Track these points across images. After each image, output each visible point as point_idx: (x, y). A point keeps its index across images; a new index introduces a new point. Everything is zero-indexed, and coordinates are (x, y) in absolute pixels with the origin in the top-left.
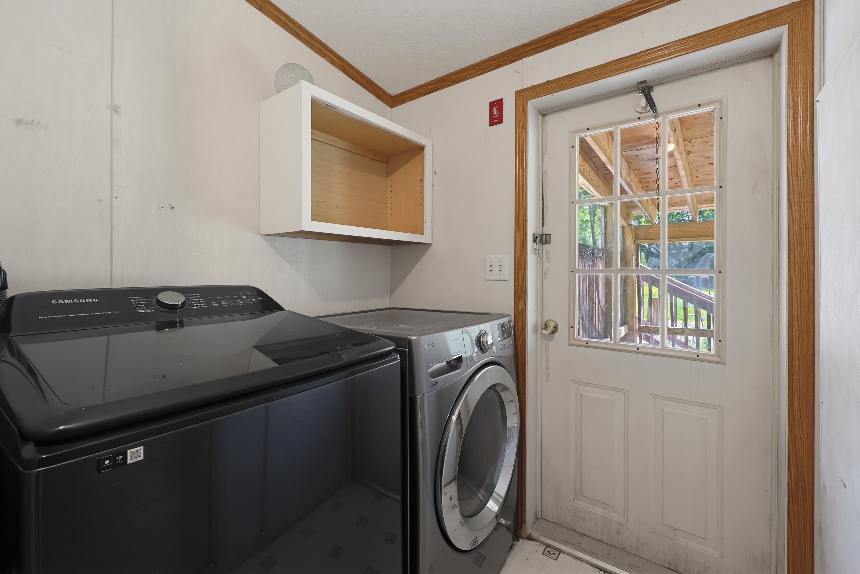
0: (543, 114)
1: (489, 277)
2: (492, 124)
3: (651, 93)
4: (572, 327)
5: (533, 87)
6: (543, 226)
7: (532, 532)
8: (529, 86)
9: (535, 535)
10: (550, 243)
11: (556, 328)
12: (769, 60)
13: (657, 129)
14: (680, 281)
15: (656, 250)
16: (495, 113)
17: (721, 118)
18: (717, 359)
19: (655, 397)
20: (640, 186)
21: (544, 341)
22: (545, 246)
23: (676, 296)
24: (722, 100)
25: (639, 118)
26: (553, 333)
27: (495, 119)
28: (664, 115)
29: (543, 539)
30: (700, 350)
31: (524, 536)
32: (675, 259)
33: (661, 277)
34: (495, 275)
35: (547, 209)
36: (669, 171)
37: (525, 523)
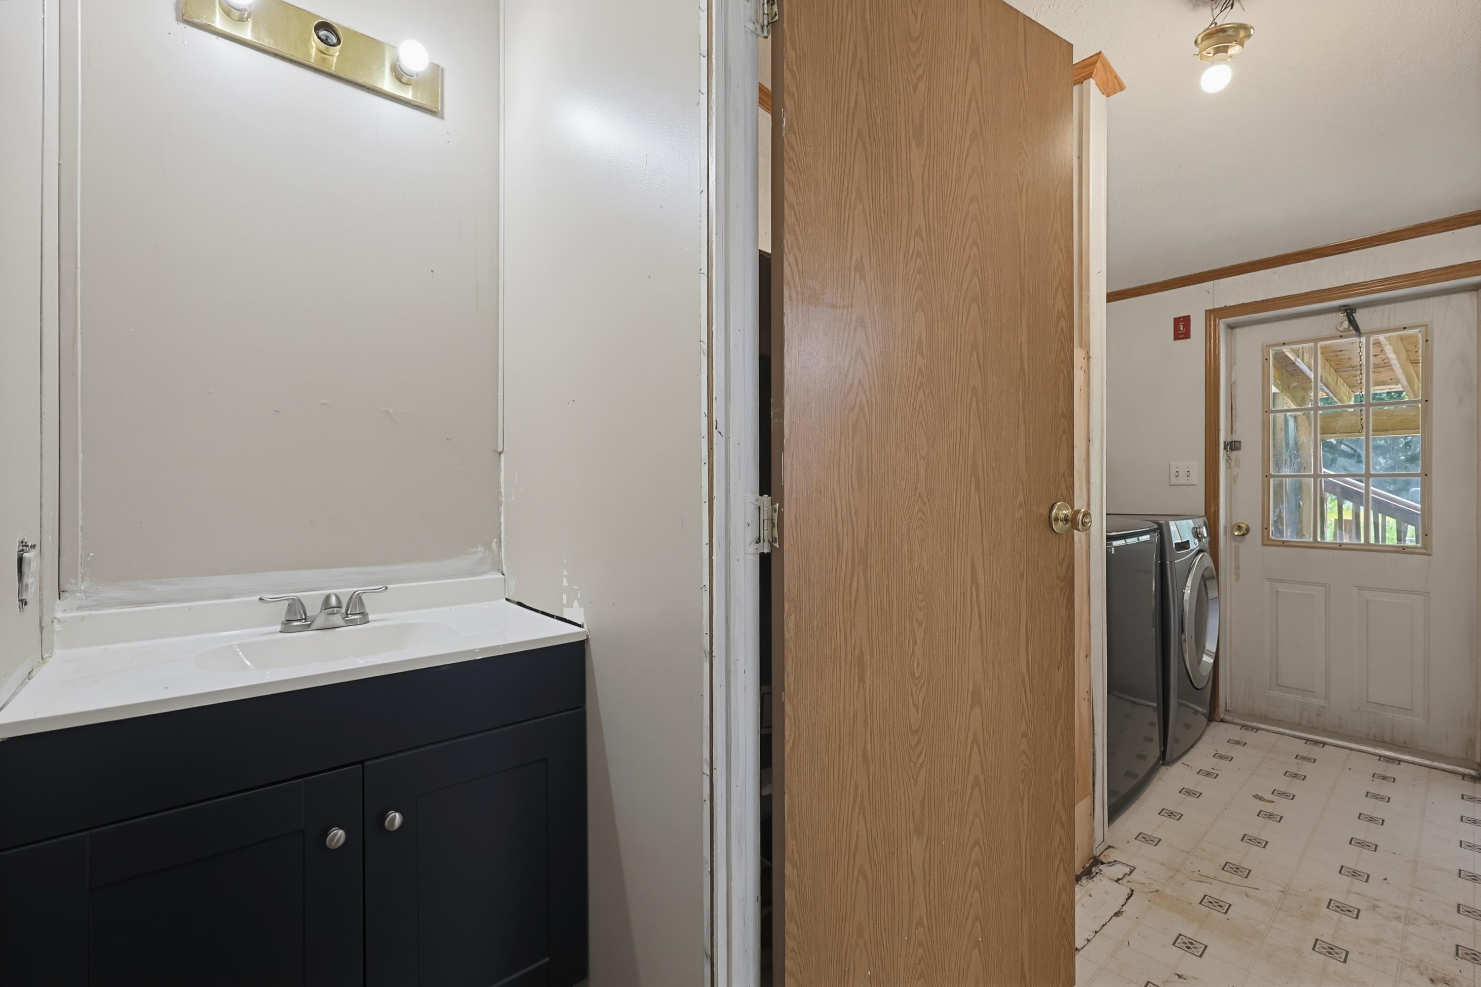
0: (1231, 327)
1: (1174, 481)
2: (1177, 337)
3: (1354, 315)
4: (1266, 528)
5: (1226, 308)
6: (1232, 433)
7: (1226, 717)
8: (1221, 306)
9: (1227, 718)
10: (1239, 449)
11: (1248, 530)
12: (1475, 293)
13: (1360, 347)
14: (1390, 492)
15: (1352, 448)
16: (1182, 329)
17: (1427, 341)
18: (1424, 551)
19: (1360, 588)
20: (1328, 365)
21: (1234, 543)
22: (1235, 453)
23: (1384, 516)
24: (1427, 324)
25: (1341, 336)
26: (1243, 535)
27: (1181, 334)
28: (1368, 335)
29: (1237, 721)
30: (1407, 542)
31: (1217, 719)
32: (1384, 458)
33: (1364, 481)
34: (1182, 480)
35: (1236, 417)
36: (1374, 347)
37: (1218, 708)
